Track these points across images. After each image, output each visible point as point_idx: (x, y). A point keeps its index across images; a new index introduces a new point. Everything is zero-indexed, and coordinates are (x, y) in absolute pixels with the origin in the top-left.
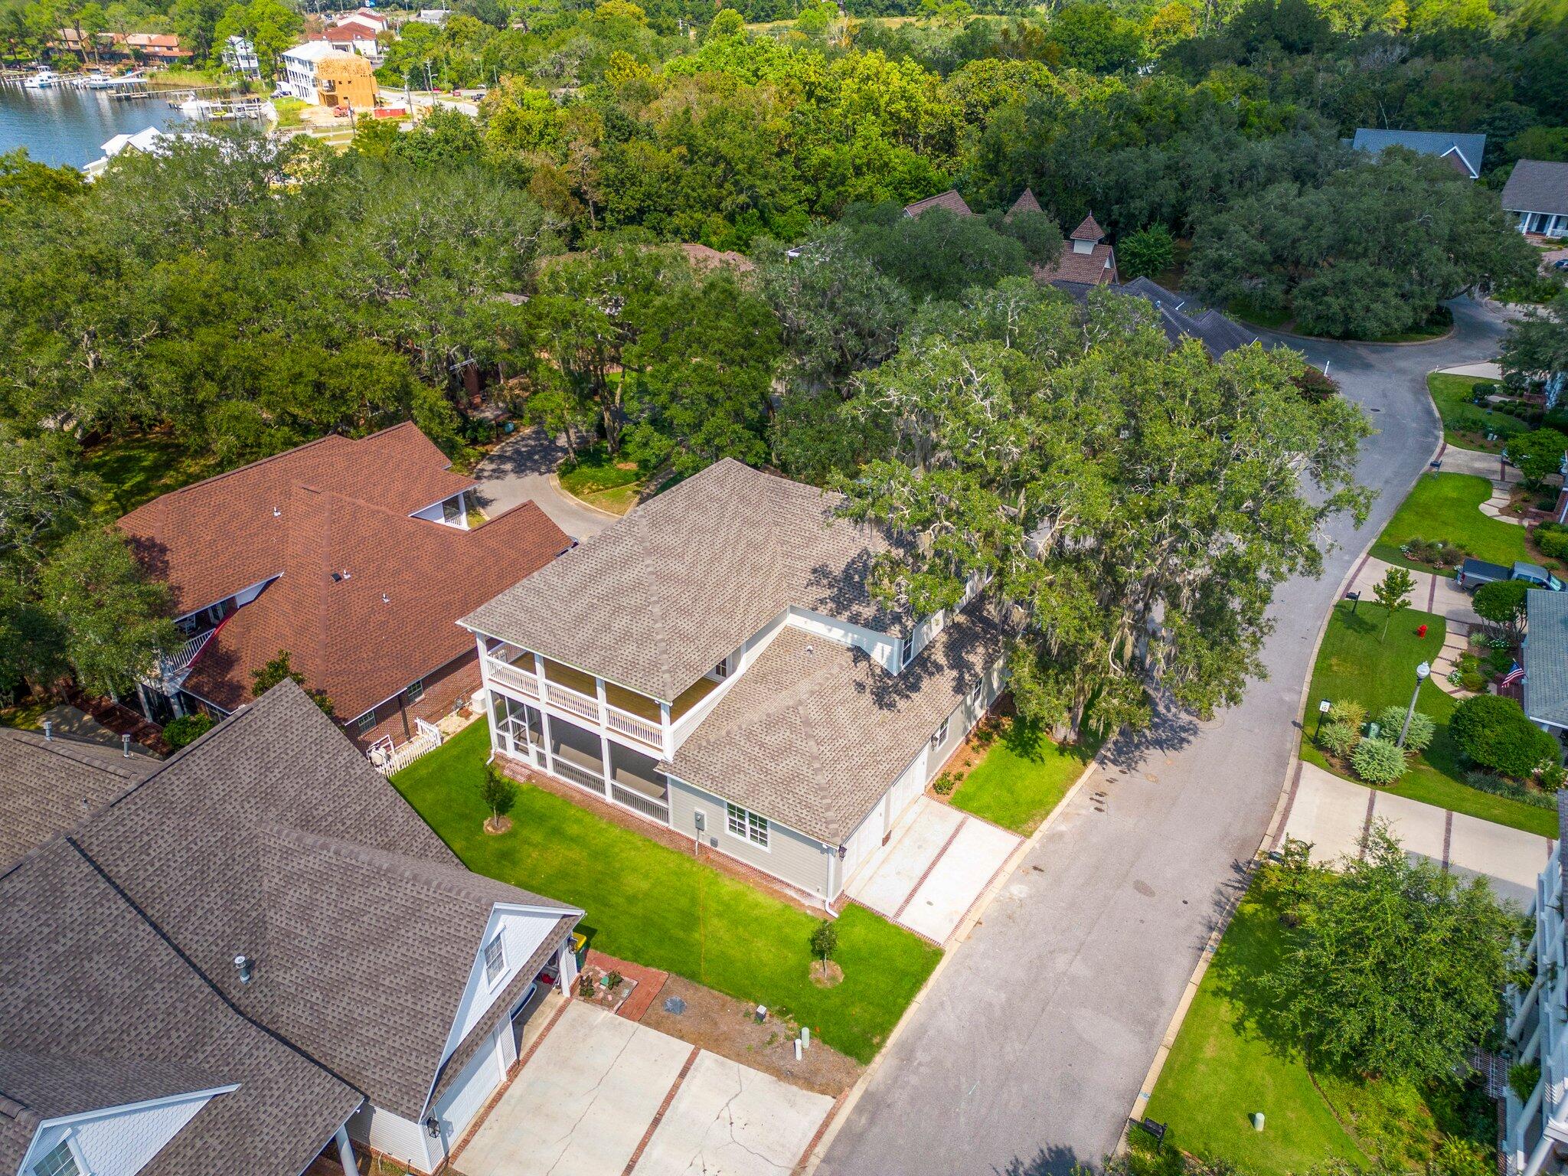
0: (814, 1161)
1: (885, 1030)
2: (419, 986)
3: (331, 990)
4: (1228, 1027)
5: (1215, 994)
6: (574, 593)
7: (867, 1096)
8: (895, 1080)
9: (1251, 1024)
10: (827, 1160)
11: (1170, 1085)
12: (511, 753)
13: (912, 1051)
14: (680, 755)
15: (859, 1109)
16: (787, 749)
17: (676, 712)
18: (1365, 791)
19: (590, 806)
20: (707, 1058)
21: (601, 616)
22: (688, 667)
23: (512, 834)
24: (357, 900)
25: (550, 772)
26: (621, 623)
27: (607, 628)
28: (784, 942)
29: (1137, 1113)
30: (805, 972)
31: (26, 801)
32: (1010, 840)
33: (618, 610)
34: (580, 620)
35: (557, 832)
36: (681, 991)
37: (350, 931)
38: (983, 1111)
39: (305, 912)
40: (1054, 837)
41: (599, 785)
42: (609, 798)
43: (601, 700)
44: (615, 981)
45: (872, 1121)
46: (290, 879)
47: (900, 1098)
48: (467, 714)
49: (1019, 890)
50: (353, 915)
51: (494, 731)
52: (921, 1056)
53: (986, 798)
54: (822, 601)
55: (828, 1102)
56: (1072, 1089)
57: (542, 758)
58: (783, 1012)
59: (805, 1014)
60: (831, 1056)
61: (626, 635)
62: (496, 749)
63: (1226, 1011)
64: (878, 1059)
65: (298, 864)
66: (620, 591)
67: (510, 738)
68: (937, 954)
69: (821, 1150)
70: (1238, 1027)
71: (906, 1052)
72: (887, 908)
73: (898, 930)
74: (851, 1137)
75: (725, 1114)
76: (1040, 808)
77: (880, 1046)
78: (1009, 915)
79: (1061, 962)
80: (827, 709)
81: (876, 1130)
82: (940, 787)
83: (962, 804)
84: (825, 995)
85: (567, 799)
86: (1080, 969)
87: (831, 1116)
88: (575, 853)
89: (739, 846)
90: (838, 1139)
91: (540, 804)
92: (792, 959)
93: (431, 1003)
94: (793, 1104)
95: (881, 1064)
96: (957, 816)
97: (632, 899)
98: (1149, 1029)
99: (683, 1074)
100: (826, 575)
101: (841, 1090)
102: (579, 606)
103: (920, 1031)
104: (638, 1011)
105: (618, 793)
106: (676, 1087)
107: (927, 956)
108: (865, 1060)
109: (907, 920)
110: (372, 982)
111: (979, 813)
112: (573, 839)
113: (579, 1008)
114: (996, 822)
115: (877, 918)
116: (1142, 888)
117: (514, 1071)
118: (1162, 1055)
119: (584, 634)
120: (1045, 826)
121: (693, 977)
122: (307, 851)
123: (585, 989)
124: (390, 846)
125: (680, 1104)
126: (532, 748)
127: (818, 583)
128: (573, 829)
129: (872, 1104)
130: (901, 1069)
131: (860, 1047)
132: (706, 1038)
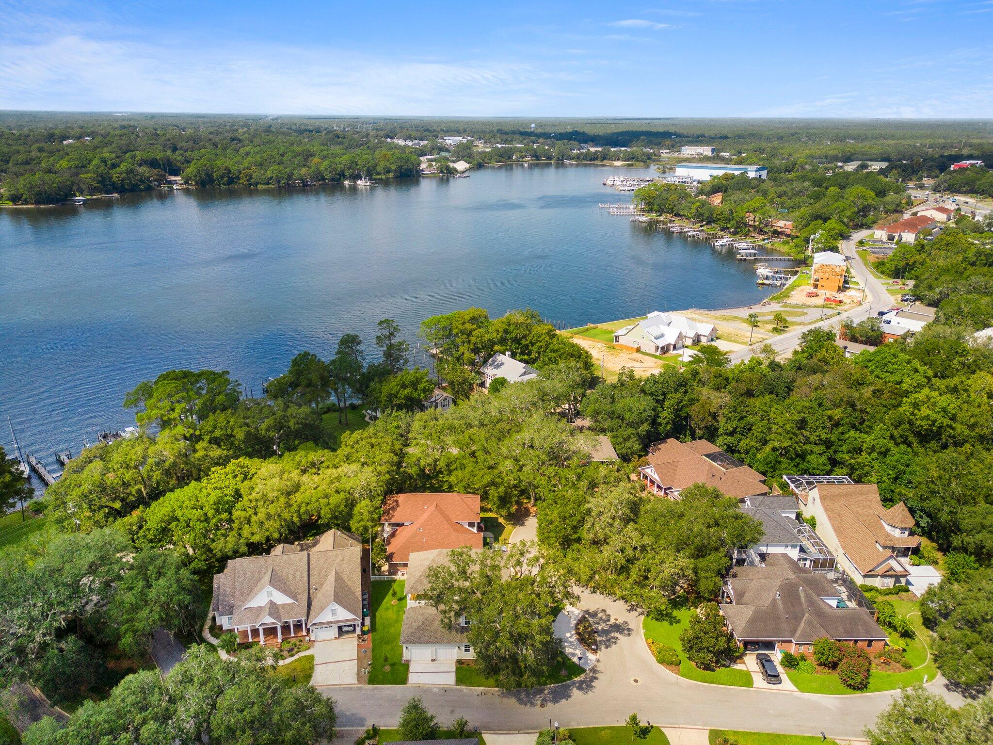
0: (342, 686)
1: (378, 684)
7: (361, 687)
8: (366, 690)
15: (357, 687)
20: (355, 662)
23: (393, 606)
28: (392, 658)
29: (381, 728)
30: (385, 665)
32: (453, 683)
36: (368, 650)
40: (460, 690)
45: (355, 690)
47: (363, 692)
49: (435, 690)
52: (376, 691)
53: (463, 673)
55: (356, 682)
58: (373, 667)
59: (374, 671)
60: (367, 679)
69: (345, 686)
71: (376, 689)
73: (407, 675)
75: (345, 670)
76: (467, 684)
77: (374, 684)
78: (426, 691)
81: (354, 692)
82: (460, 662)
83: (457, 669)
84: (381, 670)
87: (353, 684)
90: (349, 687)
94: (353, 678)
95: (371, 686)
96: (454, 669)
97: (388, 632)
99: (350, 660)
101: (360, 683)
103: (382, 689)
104: (359, 647)
106: (346, 661)
107: (404, 682)
108: (369, 684)
109: (411, 675)
111: (457, 673)
113: (355, 639)
114: (457, 678)
117: (336, 638)
120: (462, 687)
121: (374, 650)
123: (360, 637)
125: (343, 663)
129: (360, 689)
130: (371, 690)
131: (371, 681)
132: (359, 660)
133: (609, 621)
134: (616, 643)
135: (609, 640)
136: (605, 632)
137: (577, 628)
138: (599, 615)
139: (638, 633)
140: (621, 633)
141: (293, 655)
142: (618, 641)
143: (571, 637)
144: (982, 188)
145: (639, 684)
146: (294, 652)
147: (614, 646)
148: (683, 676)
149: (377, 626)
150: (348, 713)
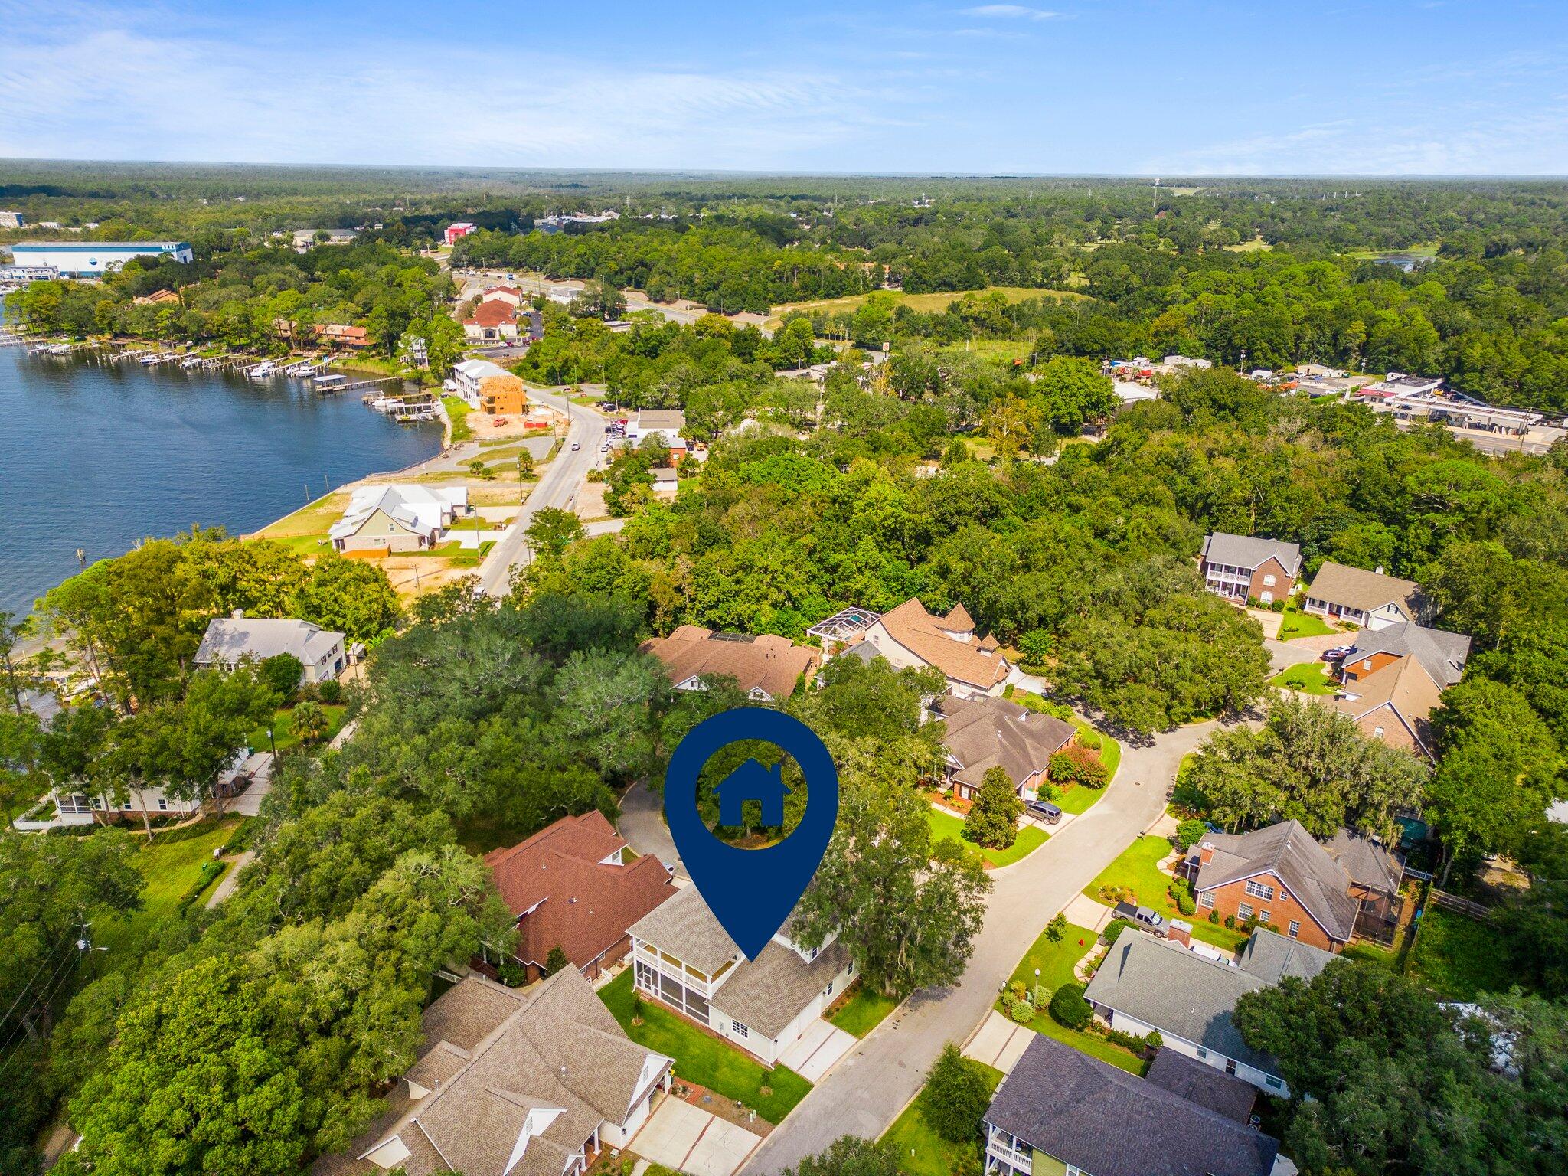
1: (785, 1114)
2: (622, 1081)
3: (592, 1081)
4: (916, 1121)
6: (675, 923)
7: (775, 1137)
8: (786, 1132)
9: (925, 1120)
12: (643, 988)
14: (715, 996)
15: (771, 1141)
16: (757, 997)
17: (715, 977)
18: (1015, 1025)
19: (675, 1014)
20: (717, 1118)
21: (685, 935)
22: (719, 960)
23: (644, 1026)
24: (600, 1050)
25: (659, 998)
26: (693, 939)
27: (687, 941)
28: (751, 1077)
30: (758, 1090)
31: (481, 1006)
32: (854, 1040)
33: (692, 933)
34: (676, 936)
35: (662, 1026)
36: (710, 1095)
37: (598, 1061)
39: (582, 1053)
40: (873, 1040)
41: (681, 1006)
42: (684, 1012)
43: (683, 970)
44: (685, 1090)
45: (775, 1146)
46: (577, 1041)
47: (787, 1139)
48: (621, 966)
49: (850, 1062)
50: (599, 1055)
51: (636, 977)
53: (847, 1021)
55: (760, 1138)
57: (656, 992)
58: (747, 1105)
59: (756, 1106)
60: (763, 1122)
61: (695, 945)
62: (636, 985)
63: (917, 1114)
64: (781, 1124)
65: (580, 1036)
66: (693, 924)
67: (643, 981)
68: (812, 1086)
70: (919, 1121)
71: (792, 1122)
72: (794, 1067)
73: (798, 1076)
74: (766, 1149)
75: (723, 1139)
76: (870, 1026)
77: (782, 1120)
78: (844, 1072)
79: (859, 1091)
80: (776, 980)
81: (776, 1149)
82: (828, 1015)
83: (834, 1023)
84: (764, 1099)
85: (667, 1011)
86: (866, 1095)
87: (760, 1143)
88: (670, 1036)
89: (736, 1037)
90: (761, 1151)
91: (656, 1012)
92: (754, 1085)
93: (625, 1088)
94: (746, 1137)
95: (780, 1128)
96: (833, 1027)
97: (693, 1057)
99: (709, 1124)
101: (765, 1134)
102: (676, 929)
103: (798, 1115)
104: (692, 1101)
105: (688, 1010)
106: (706, 1129)
107: (807, 1087)
108: (776, 1124)
109: (801, 1073)
110: (606, 1080)
111: (841, 1027)
112: (669, 1030)
113: (671, 1098)
114: (849, 1031)
115: (791, 1071)
116: (901, 1064)
117: (649, 1118)
118: (887, 1129)
119: (678, 942)
120: (869, 1035)
121: (715, 1090)
122: (583, 1031)
123: (674, 1092)
124: (605, 1030)
126: (653, 987)
128: (669, 1026)
130: (789, 1128)
131: (775, 1120)
132: (718, 1113)
144: (518, 259)
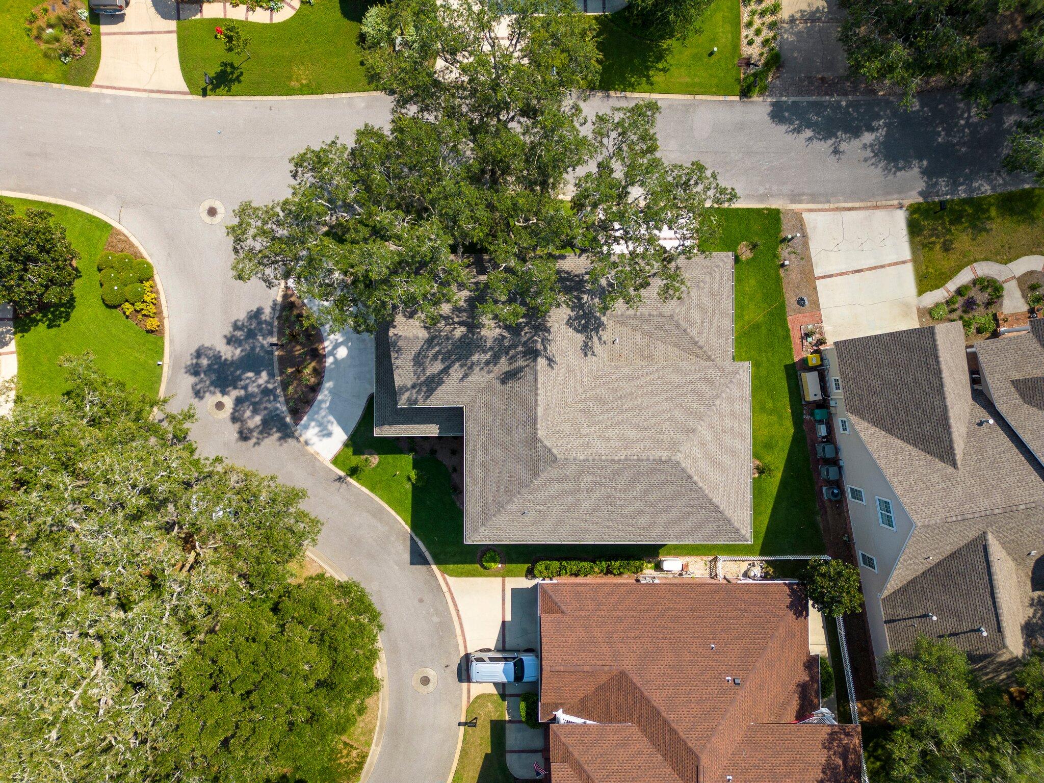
0: (832, 206)
1: (758, 211)
4: (668, 74)
5: (652, 84)
7: (793, 201)
8: (780, 195)
9: (660, 66)
10: (829, 202)
11: (714, 90)
13: (761, 195)
15: (800, 202)
20: (818, 273)
29: (737, 98)
36: (794, 305)
38: (773, 155)
45: (803, 194)
47: (786, 189)
52: (762, 190)
54: (600, 339)
55: (805, 215)
56: (740, 127)
58: (778, 256)
59: (772, 247)
60: (785, 225)
63: (658, 77)
64: (773, 207)
69: (826, 206)
70: (665, 70)
71: (763, 197)
74: (814, 198)
75: (836, 249)
77: (767, 209)
81: (806, 191)
87: (810, 210)
90: (818, 203)
94: (815, 228)
95: (776, 204)
98: (687, 107)
99: (831, 276)
100: (586, 344)
101: (796, 213)
104: (816, 315)
106: (838, 275)
108: (777, 212)
113: (830, 338)
118: (698, 97)
123: (820, 342)
125: (843, 268)
127: (591, 348)
129: (795, 198)
130: (772, 196)
131: (773, 217)
132: (809, 277)
133: (239, 401)
134: (236, 327)
135: (251, 334)
136: (252, 362)
137: (319, 373)
138: (258, 419)
139: (175, 359)
140: (217, 357)
141: (960, 292)
142: (228, 330)
143: (336, 346)
145: (206, 205)
146: (960, 301)
147: (242, 316)
148: (107, 226)
149: (784, 384)
150: (809, 133)
